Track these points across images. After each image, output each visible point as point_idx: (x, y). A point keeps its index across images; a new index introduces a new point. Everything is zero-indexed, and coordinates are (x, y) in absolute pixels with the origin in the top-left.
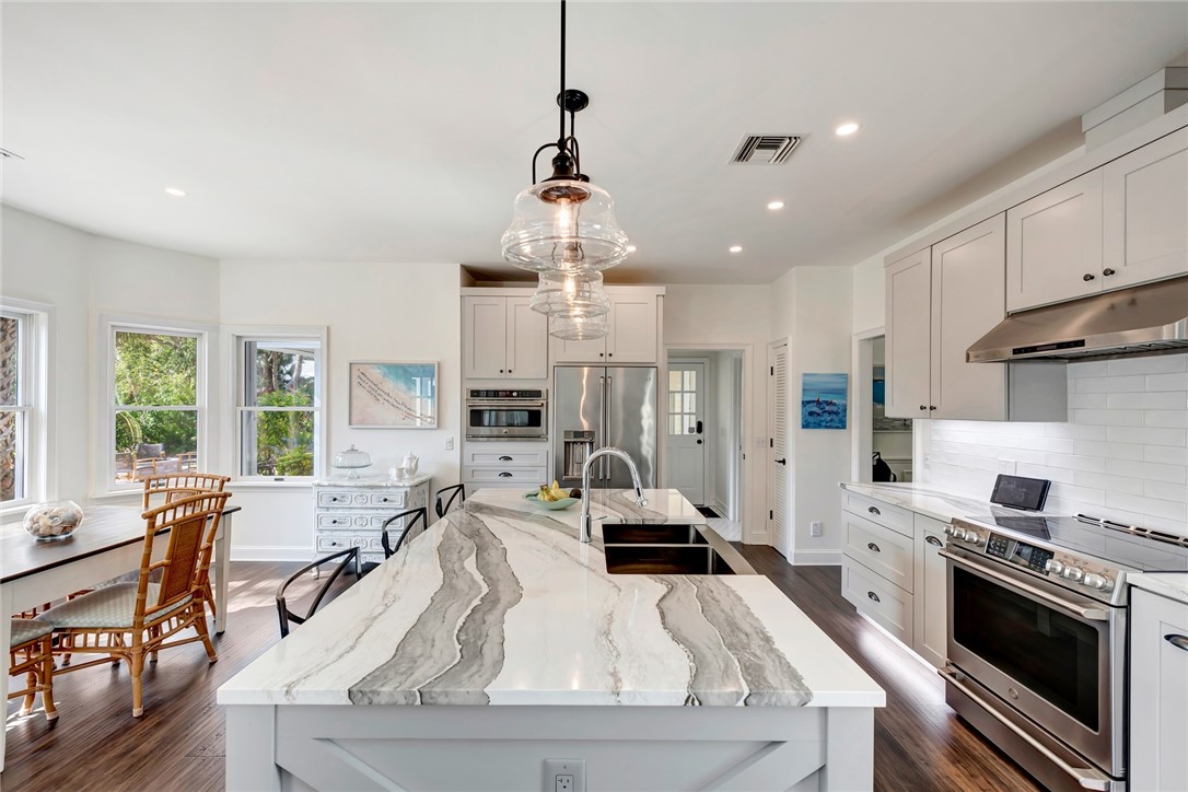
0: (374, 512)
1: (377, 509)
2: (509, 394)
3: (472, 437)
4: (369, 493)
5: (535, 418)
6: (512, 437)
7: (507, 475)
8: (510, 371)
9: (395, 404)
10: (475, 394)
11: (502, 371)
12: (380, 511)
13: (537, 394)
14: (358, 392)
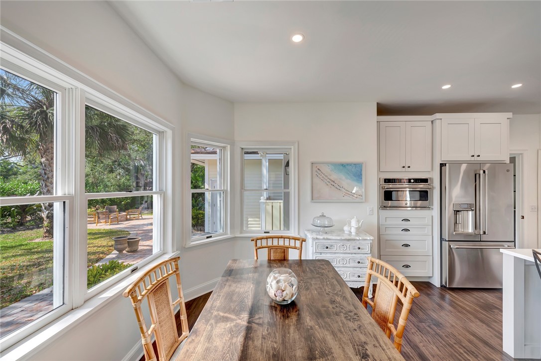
0: (350, 255)
1: (352, 253)
2: (408, 181)
3: (385, 207)
4: (348, 244)
5: (424, 196)
7: (407, 230)
8: (409, 167)
9: (338, 187)
10: (387, 181)
11: (404, 167)
12: (354, 255)
13: (425, 181)
14: (316, 180)
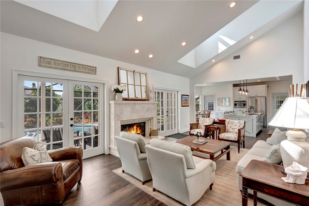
2: (240, 101)
3: (235, 107)
4: (221, 114)
5: (245, 105)
6: (241, 107)
10: (235, 101)
13: (245, 101)
14: (219, 101)
